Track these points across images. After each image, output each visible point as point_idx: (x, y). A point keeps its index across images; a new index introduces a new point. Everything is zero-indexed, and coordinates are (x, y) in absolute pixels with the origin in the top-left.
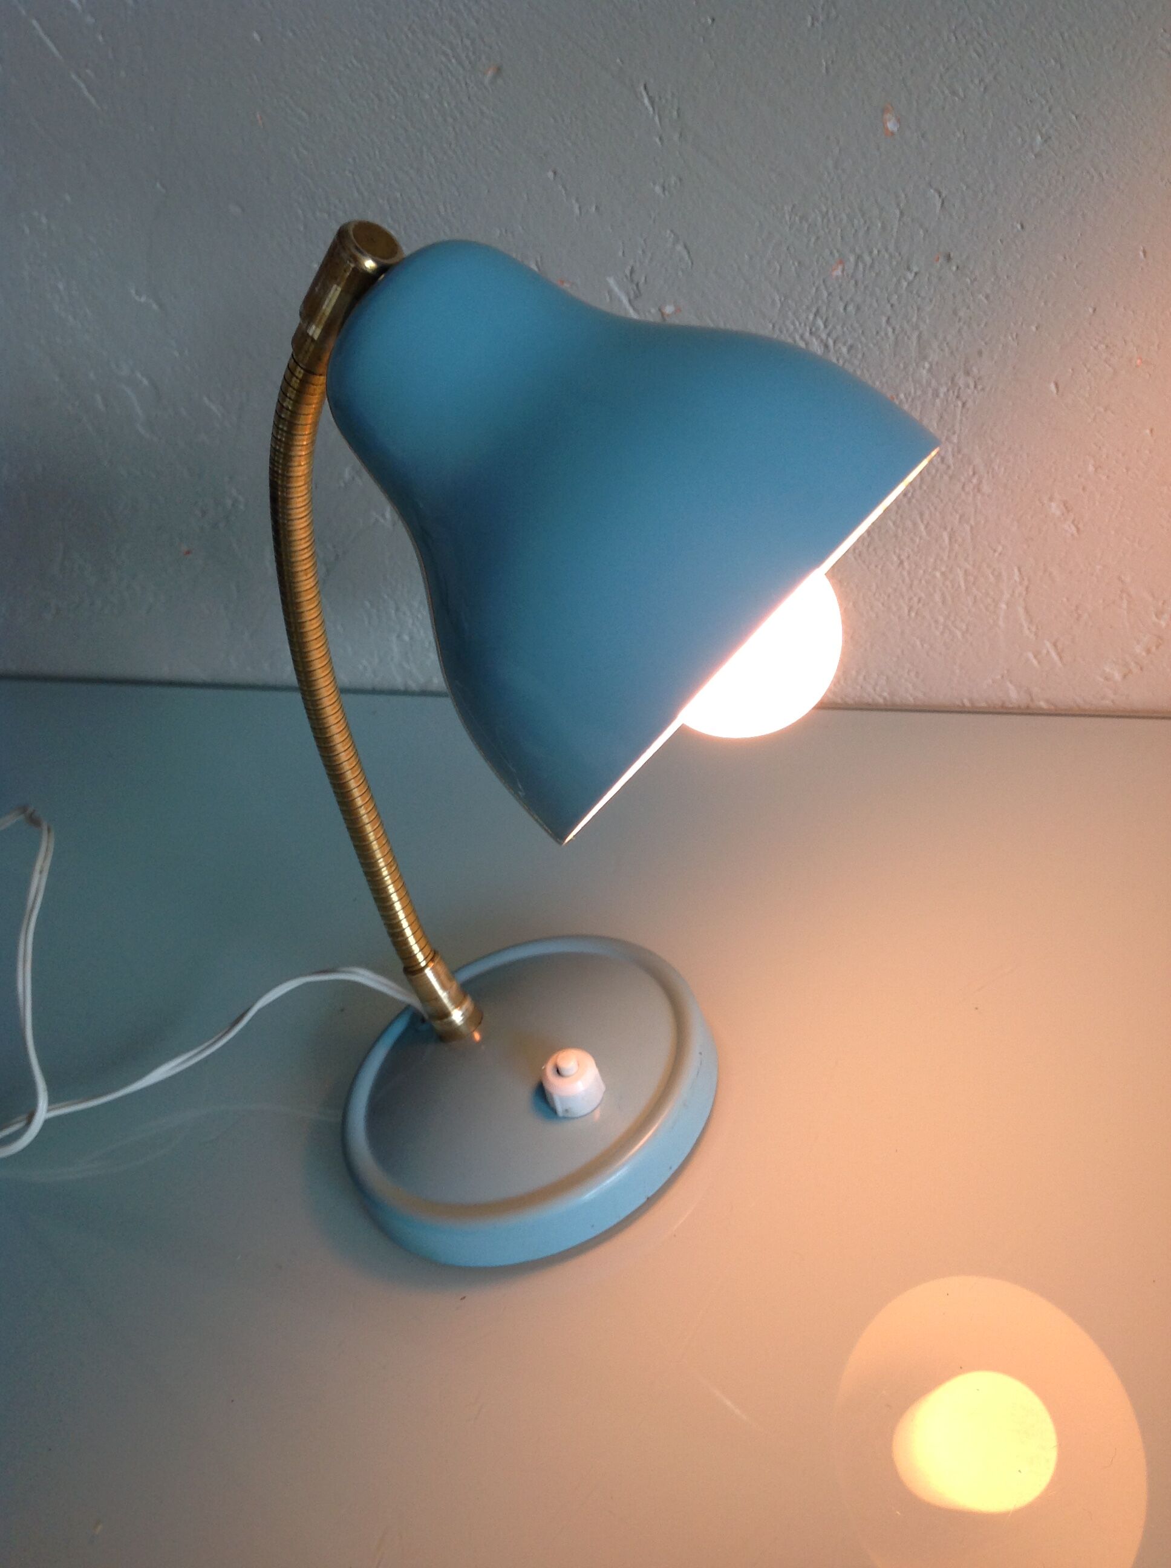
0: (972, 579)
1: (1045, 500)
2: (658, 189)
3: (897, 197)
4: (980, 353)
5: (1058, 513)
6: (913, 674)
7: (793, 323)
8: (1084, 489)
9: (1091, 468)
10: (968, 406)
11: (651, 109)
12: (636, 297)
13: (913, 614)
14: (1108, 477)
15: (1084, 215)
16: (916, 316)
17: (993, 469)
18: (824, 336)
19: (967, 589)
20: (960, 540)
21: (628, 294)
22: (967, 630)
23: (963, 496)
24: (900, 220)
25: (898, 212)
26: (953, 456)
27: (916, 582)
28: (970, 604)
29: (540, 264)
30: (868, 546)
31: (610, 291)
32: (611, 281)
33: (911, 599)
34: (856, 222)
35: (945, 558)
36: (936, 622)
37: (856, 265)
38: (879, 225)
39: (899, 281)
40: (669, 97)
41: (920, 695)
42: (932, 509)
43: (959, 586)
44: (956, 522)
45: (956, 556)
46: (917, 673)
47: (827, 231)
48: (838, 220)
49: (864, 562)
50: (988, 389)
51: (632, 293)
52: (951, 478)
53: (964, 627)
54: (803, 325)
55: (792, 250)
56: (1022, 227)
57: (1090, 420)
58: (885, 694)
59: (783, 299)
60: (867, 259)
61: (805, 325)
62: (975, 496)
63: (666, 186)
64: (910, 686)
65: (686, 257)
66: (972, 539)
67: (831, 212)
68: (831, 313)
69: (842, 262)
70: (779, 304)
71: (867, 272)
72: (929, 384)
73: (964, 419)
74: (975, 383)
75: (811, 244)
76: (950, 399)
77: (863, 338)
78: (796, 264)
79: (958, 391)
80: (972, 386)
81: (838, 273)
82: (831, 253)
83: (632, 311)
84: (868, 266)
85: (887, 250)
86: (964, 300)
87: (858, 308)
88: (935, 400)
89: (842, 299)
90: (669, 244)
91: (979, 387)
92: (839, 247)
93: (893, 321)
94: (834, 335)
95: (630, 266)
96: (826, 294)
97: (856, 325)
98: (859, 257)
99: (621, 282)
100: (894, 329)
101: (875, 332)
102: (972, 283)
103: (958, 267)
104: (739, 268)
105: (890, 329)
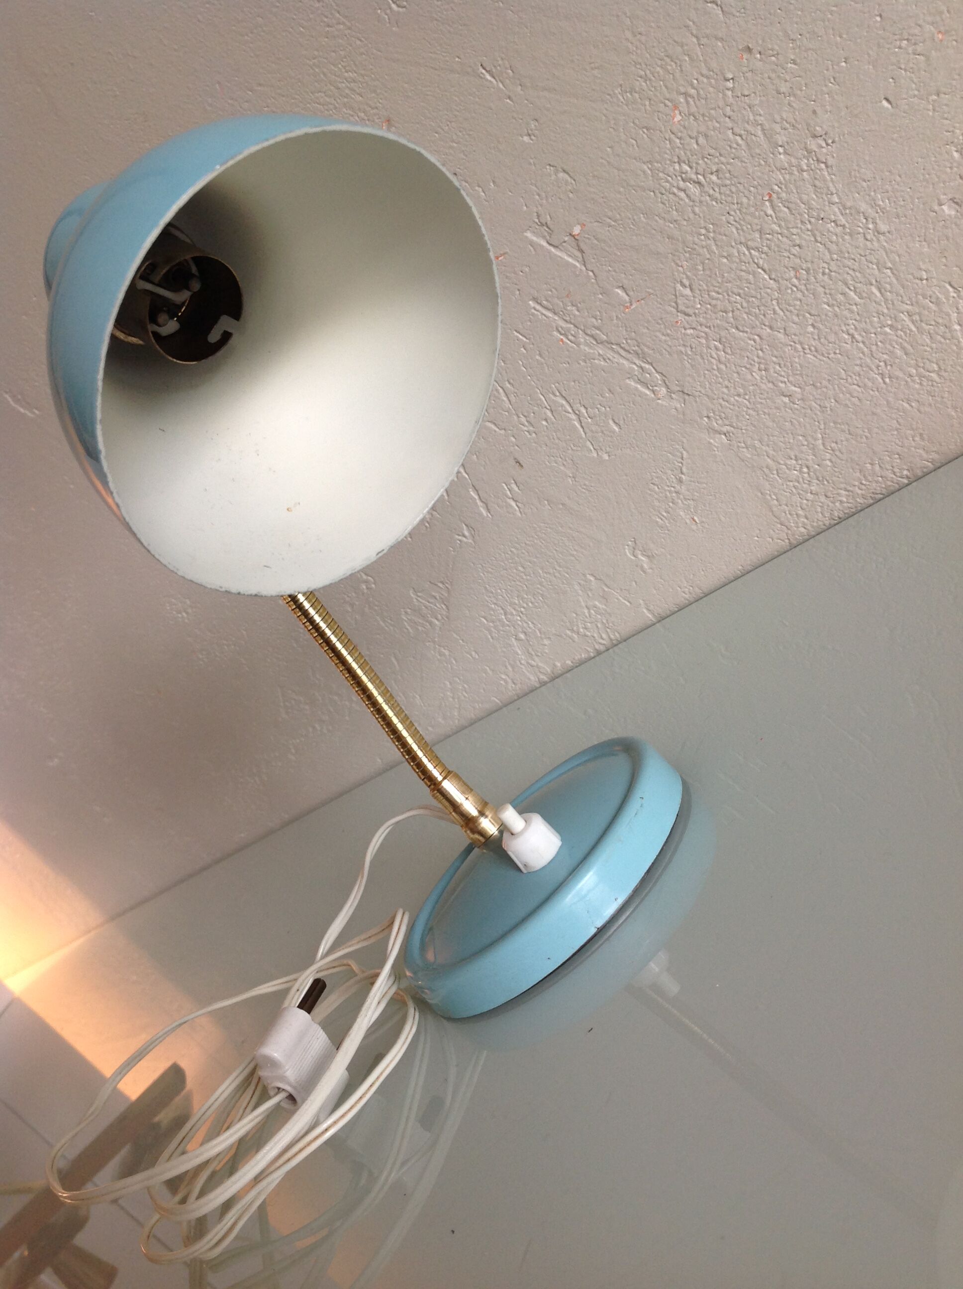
0: (916, 317)
1: (936, 208)
2: (526, 139)
3: (687, 27)
4: (814, 112)
5: (953, 213)
6: (917, 439)
7: (667, 181)
10: (829, 163)
11: (493, 80)
12: (550, 235)
13: (887, 380)
16: (751, 114)
17: (879, 206)
18: (694, 177)
19: (917, 328)
20: (888, 287)
21: (544, 237)
22: (940, 368)
23: (868, 243)
24: (699, 45)
25: (695, 40)
26: (842, 214)
27: (874, 348)
28: (928, 341)
30: (819, 339)
31: (532, 243)
32: (528, 234)
33: (878, 367)
34: (669, 68)
35: (886, 311)
36: (910, 376)
37: (687, 103)
38: (687, 59)
39: (724, 95)
40: (500, 62)
41: (935, 456)
42: (851, 272)
43: (911, 330)
44: (876, 272)
45: (893, 304)
46: (921, 435)
47: (653, 89)
48: (656, 75)
49: (823, 355)
50: (837, 139)
51: (546, 234)
52: (851, 235)
53: (935, 367)
54: (674, 177)
55: (637, 121)
57: (931, 113)
58: (905, 472)
59: (650, 166)
60: (693, 92)
61: (676, 176)
62: (878, 240)
63: (530, 132)
64: (921, 451)
65: (569, 179)
66: (897, 279)
67: (648, 72)
68: (689, 153)
69: (676, 107)
70: (649, 172)
71: (697, 102)
72: (791, 165)
73: (833, 177)
74: (825, 140)
75: (648, 107)
76: (813, 167)
77: (722, 159)
78: (645, 130)
79: (816, 156)
80: (824, 145)
81: (678, 118)
82: (666, 105)
83: (553, 249)
84: (696, 97)
85: (702, 75)
86: (779, 77)
87: (706, 136)
88: (802, 175)
89: (691, 137)
90: (553, 177)
91: (830, 141)
92: (668, 96)
93: (737, 130)
94: (701, 170)
95: (536, 214)
96: (678, 141)
97: (712, 151)
98: (686, 95)
99: (536, 231)
100: (740, 136)
101: (729, 148)
102: (777, 58)
103: (760, 53)
104: (609, 163)
105: (738, 138)
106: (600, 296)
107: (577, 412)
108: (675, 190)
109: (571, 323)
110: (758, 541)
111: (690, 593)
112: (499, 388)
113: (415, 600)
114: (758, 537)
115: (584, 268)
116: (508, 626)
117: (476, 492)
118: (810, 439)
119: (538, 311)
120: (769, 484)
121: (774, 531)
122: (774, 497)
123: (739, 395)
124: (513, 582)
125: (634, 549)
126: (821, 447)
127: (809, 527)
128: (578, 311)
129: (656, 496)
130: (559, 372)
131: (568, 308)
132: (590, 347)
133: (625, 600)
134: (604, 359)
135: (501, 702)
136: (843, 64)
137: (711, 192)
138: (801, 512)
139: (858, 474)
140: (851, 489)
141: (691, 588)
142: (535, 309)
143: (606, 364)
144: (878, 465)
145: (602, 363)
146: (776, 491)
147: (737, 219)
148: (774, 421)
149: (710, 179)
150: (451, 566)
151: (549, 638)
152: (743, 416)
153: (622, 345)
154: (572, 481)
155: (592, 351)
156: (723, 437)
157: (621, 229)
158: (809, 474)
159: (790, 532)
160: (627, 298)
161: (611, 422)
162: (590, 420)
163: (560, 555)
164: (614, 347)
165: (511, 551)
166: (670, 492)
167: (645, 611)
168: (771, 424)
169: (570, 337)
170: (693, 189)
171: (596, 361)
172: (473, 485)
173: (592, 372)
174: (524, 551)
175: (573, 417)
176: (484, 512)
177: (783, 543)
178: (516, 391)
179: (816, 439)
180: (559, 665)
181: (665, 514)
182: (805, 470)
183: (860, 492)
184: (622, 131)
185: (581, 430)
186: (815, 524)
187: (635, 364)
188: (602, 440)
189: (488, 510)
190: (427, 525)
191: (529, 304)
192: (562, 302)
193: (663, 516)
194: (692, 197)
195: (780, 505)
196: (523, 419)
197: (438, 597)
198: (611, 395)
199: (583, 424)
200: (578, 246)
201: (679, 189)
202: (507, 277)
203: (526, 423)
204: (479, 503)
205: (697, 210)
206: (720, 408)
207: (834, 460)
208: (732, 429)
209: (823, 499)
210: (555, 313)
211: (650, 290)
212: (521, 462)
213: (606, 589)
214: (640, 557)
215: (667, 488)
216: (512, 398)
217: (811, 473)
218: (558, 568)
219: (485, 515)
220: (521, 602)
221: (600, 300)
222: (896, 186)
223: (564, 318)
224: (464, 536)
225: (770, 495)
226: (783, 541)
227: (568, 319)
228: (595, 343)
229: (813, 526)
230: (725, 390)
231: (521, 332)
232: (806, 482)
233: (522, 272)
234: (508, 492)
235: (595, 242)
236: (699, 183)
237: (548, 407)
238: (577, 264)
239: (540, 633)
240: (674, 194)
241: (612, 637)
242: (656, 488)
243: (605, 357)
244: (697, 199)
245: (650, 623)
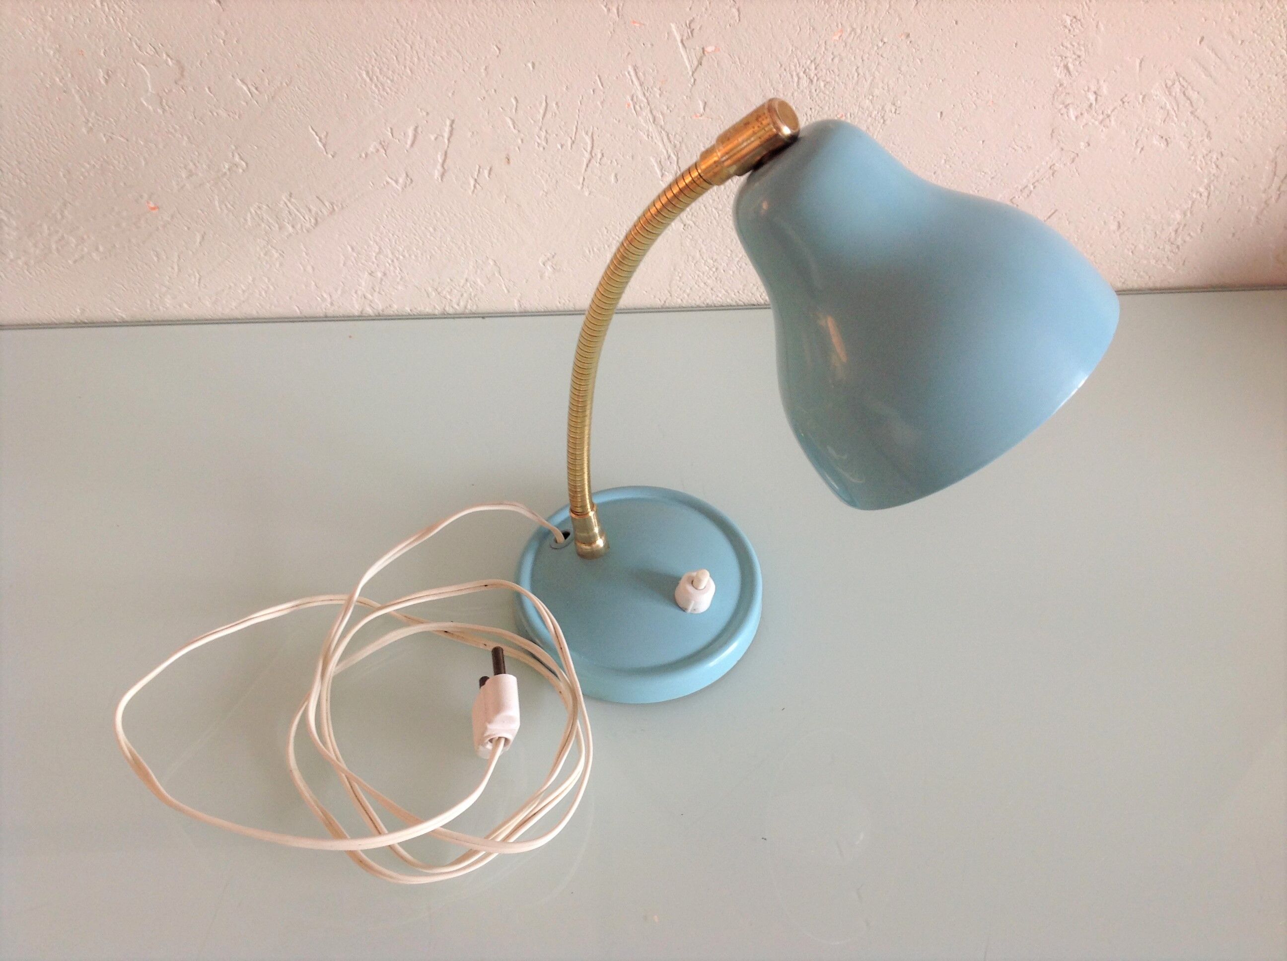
4: (906, 92)
7: (795, 66)
8: (935, 173)
9: (943, 161)
12: (688, 37)
14: (951, 166)
15: (993, 21)
16: (875, 68)
18: (812, 75)
21: (682, 36)
24: (887, 11)
25: (888, 6)
29: (620, 8)
31: (670, 33)
32: (673, 26)
34: (860, 8)
37: (850, 34)
38: (874, 12)
39: (873, 47)
48: (849, 6)
50: (902, 113)
51: (686, 35)
54: (801, 66)
55: (812, 20)
56: (956, 23)
57: (953, 134)
59: (794, 50)
60: (859, 31)
61: (803, 66)
65: (737, 17)
68: (823, 60)
69: (842, 31)
70: (790, 52)
71: (855, 38)
72: (868, 109)
73: (881, 130)
74: (896, 109)
75: (826, 18)
76: (877, 118)
77: (837, 79)
78: (811, 28)
79: (884, 114)
80: (893, 111)
81: (837, 38)
82: (837, 26)
83: (680, 45)
84: (857, 35)
85: (873, 27)
86: (907, 61)
87: (841, 60)
88: (868, 119)
89: (833, 53)
90: (728, 7)
91: (898, 112)
92: (844, 22)
93: (860, 71)
94: (819, 75)
95: (692, 18)
96: (823, 49)
97: (836, 70)
98: (853, 29)
99: (680, 27)
100: (858, 75)
101: (846, 75)
102: (916, 52)
103: (910, 42)
104: (772, 28)
105: (856, 74)
106: (685, 97)
107: (593, 154)
108: (794, 74)
109: (647, 99)
110: (644, 294)
111: (564, 304)
112: (544, 102)
113: (282, 202)
114: (646, 292)
115: (691, 73)
116: (373, 263)
117: (443, 157)
118: (734, 255)
119: (630, 75)
120: (685, 267)
121: (660, 293)
122: (680, 275)
123: (716, 209)
124: (412, 235)
125: (548, 259)
126: (736, 263)
127: (684, 301)
128: (660, 95)
129: (601, 236)
130: (606, 123)
131: (655, 89)
132: (646, 122)
133: (506, 288)
134: (648, 135)
135: (301, 313)
136: (941, 81)
137: (813, 91)
138: (688, 291)
139: (741, 287)
140: (729, 292)
141: (568, 302)
142: (629, 73)
143: (647, 139)
144: (756, 287)
145: (645, 137)
146: (685, 272)
147: (812, 115)
148: (722, 234)
149: (820, 83)
150: (357, 196)
151: (406, 286)
152: (707, 221)
153: (670, 135)
154: (543, 194)
155: (644, 125)
156: (682, 226)
157: (739, 70)
158: (714, 272)
159: (670, 298)
160: (702, 110)
161: (613, 175)
162: (598, 165)
163: (480, 237)
164: (663, 132)
165: (435, 213)
166: (613, 239)
167: (516, 301)
168: (719, 234)
169: (638, 107)
170: (805, 81)
171: (641, 133)
172: (446, 152)
173: (631, 137)
174: (448, 219)
175: (587, 155)
176: (437, 174)
177: (659, 302)
178: (557, 112)
179: (737, 256)
180: (395, 306)
181: (595, 249)
182: (714, 269)
183: (733, 296)
184: (799, 18)
185: (584, 166)
186: (690, 301)
187: (667, 151)
188: (595, 181)
189: (442, 176)
190: (364, 155)
191: (628, 67)
192: (654, 82)
193: (593, 250)
194: (801, 85)
195: (679, 281)
196: (543, 134)
197: (313, 212)
198: (631, 159)
199: (590, 165)
200: (701, 58)
201: (798, 75)
202: (629, 39)
203: (543, 137)
204: (439, 167)
205: (796, 94)
206: (698, 208)
207: (736, 272)
208: (693, 224)
209: (708, 290)
210: (641, 85)
211: (722, 117)
212: (511, 161)
213: (497, 275)
214: (549, 268)
215: (614, 236)
216: (549, 115)
217: (716, 273)
218: (468, 244)
219: (436, 178)
220: (406, 251)
221: (683, 99)
222: (904, 157)
223: (646, 92)
224: (397, 182)
225: (679, 273)
226: (660, 301)
227: (647, 94)
228: (651, 121)
229: (687, 301)
230: (711, 201)
231: (602, 80)
232: (708, 276)
233: (644, 44)
234: (476, 173)
235: (716, 65)
236: (811, 81)
237: (573, 138)
238: (688, 66)
239: (401, 279)
240: (792, 76)
241: (469, 307)
242: (605, 232)
243: (650, 134)
244: (801, 88)
245: (512, 310)
